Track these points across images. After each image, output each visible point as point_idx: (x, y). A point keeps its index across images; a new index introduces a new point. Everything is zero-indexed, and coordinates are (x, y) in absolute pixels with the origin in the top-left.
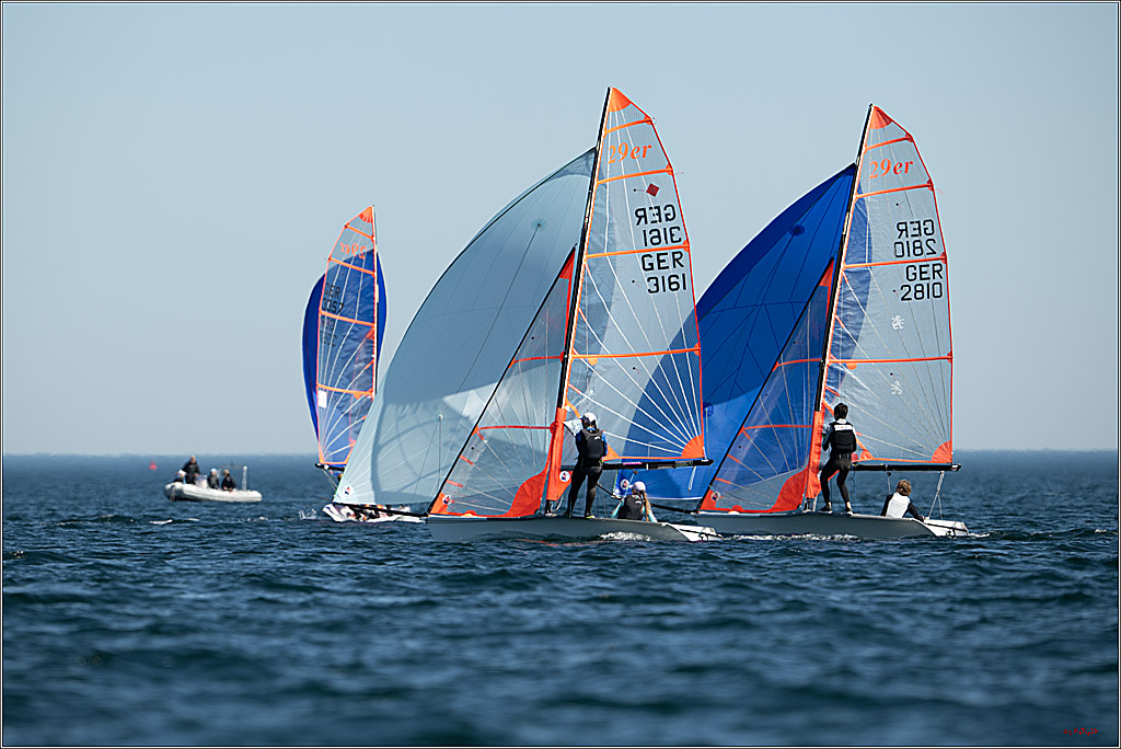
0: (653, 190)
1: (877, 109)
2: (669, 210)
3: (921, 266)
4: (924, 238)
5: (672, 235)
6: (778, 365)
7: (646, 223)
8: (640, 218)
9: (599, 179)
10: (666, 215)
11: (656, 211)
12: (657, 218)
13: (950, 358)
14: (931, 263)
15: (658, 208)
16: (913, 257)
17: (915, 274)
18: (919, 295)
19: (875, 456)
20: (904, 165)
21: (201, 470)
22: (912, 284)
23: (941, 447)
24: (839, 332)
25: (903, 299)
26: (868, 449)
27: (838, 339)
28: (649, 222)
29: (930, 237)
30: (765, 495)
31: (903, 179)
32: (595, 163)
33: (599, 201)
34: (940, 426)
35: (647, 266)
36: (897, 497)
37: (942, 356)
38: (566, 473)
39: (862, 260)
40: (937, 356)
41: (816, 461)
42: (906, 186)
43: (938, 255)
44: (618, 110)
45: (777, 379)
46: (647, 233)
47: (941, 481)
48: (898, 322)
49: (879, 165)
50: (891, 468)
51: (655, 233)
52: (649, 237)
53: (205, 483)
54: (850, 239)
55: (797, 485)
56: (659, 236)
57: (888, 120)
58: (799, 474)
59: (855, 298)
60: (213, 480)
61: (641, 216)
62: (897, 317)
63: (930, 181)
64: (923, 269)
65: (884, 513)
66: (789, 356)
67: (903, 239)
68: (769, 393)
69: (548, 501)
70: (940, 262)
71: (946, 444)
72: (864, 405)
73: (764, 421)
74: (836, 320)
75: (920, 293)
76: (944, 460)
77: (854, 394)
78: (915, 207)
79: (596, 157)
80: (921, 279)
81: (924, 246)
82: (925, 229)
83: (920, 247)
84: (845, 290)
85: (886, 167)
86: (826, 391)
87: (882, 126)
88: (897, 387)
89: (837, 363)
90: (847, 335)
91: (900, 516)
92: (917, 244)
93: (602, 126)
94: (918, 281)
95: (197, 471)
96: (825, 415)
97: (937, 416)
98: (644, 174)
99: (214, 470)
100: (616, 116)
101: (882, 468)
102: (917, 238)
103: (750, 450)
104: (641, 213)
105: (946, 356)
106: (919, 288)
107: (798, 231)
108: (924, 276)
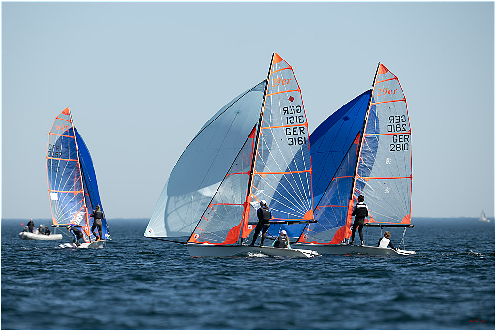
0: (291, 99)
1: (382, 65)
2: (299, 108)
3: (399, 136)
4: (401, 123)
5: (300, 119)
6: (334, 178)
7: (288, 113)
8: (285, 111)
9: (268, 94)
10: (297, 110)
11: (293, 108)
12: (293, 111)
13: (411, 177)
14: (404, 135)
15: (294, 107)
16: (396, 132)
17: (397, 139)
18: (398, 149)
19: (376, 221)
20: (393, 91)
21: (35, 225)
22: (395, 144)
23: (406, 217)
24: (361, 164)
25: (391, 150)
26: (373, 217)
27: (361, 167)
28: (289, 113)
29: (404, 123)
30: (327, 237)
31: (392, 97)
32: (266, 87)
33: (267, 104)
34: (405, 207)
35: (288, 133)
36: (384, 239)
37: (408, 176)
38: (251, 225)
39: (373, 132)
40: (406, 176)
41: (350, 222)
42: (394, 100)
43: (407, 131)
44: (277, 63)
45: (334, 184)
46: (288, 118)
47: (405, 232)
48: (388, 161)
49: (382, 91)
50: (383, 226)
51: (292, 118)
52: (289, 120)
53: (38, 231)
54: (368, 123)
55: (341, 233)
56: (294, 120)
57: (387, 70)
58: (343, 227)
59: (369, 149)
60: (41, 229)
61: (286, 110)
62: (388, 158)
63: (405, 98)
64: (400, 137)
65: (378, 246)
66: (339, 175)
67: (392, 124)
68: (330, 191)
69: (242, 238)
70: (408, 134)
71: (408, 216)
72: (372, 197)
73: (327, 203)
74: (360, 159)
75: (398, 148)
76: (406, 223)
77: (368, 193)
78: (397, 110)
79: (267, 84)
80: (399, 142)
81: (401, 127)
82: (402, 120)
83: (400, 128)
84: (365, 146)
85: (385, 91)
86: (355, 191)
87: (384, 73)
88: (387, 190)
89: (360, 178)
90: (365, 166)
91: (386, 247)
92: (398, 126)
93: (270, 70)
94: (398, 143)
95: (33, 225)
96: (354, 201)
97: (404, 203)
98: (287, 92)
99: (41, 225)
100: (276, 66)
101: (379, 226)
102: (398, 124)
103: (321, 216)
104: (286, 109)
105: (409, 176)
106: (398, 146)
107: (346, 119)
108: (401, 140)
